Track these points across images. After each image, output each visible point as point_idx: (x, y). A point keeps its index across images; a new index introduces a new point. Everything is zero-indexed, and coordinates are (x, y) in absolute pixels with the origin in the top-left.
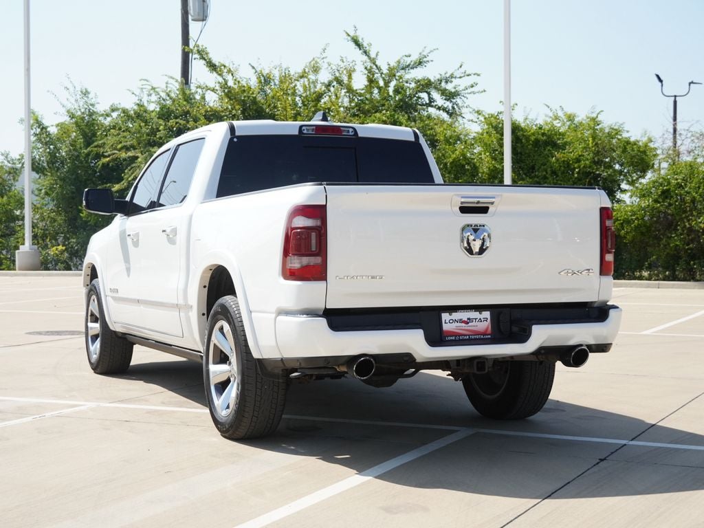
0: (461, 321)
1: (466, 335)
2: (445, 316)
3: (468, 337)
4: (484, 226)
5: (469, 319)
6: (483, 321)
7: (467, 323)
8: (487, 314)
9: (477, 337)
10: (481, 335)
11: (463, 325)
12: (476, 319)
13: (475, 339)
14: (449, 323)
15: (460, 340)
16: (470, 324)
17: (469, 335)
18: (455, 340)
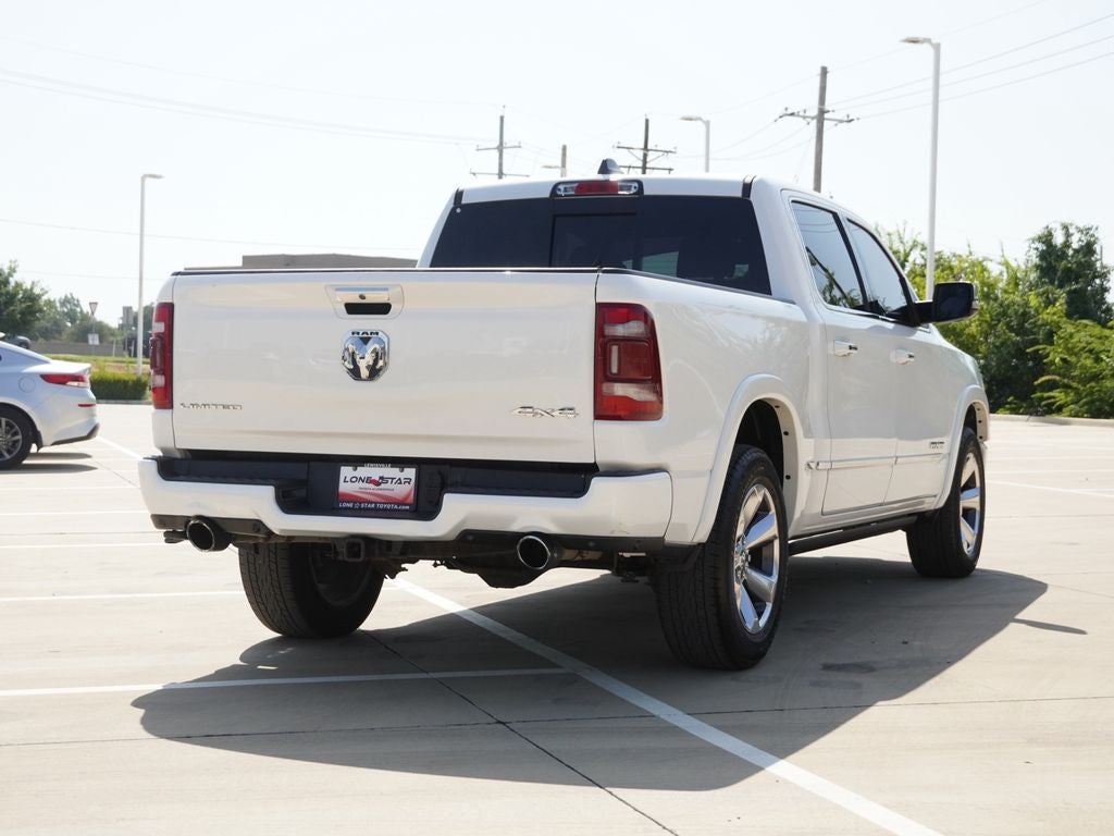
0: (369, 480)
1: (372, 503)
2: (346, 472)
3: (373, 505)
4: (377, 334)
5: (381, 478)
6: (402, 483)
7: (377, 484)
8: (411, 473)
9: (389, 506)
10: (395, 503)
11: (372, 486)
12: (393, 479)
13: (385, 510)
14: (350, 481)
15: (360, 509)
16: (383, 486)
17: (376, 503)
18: (353, 509)
